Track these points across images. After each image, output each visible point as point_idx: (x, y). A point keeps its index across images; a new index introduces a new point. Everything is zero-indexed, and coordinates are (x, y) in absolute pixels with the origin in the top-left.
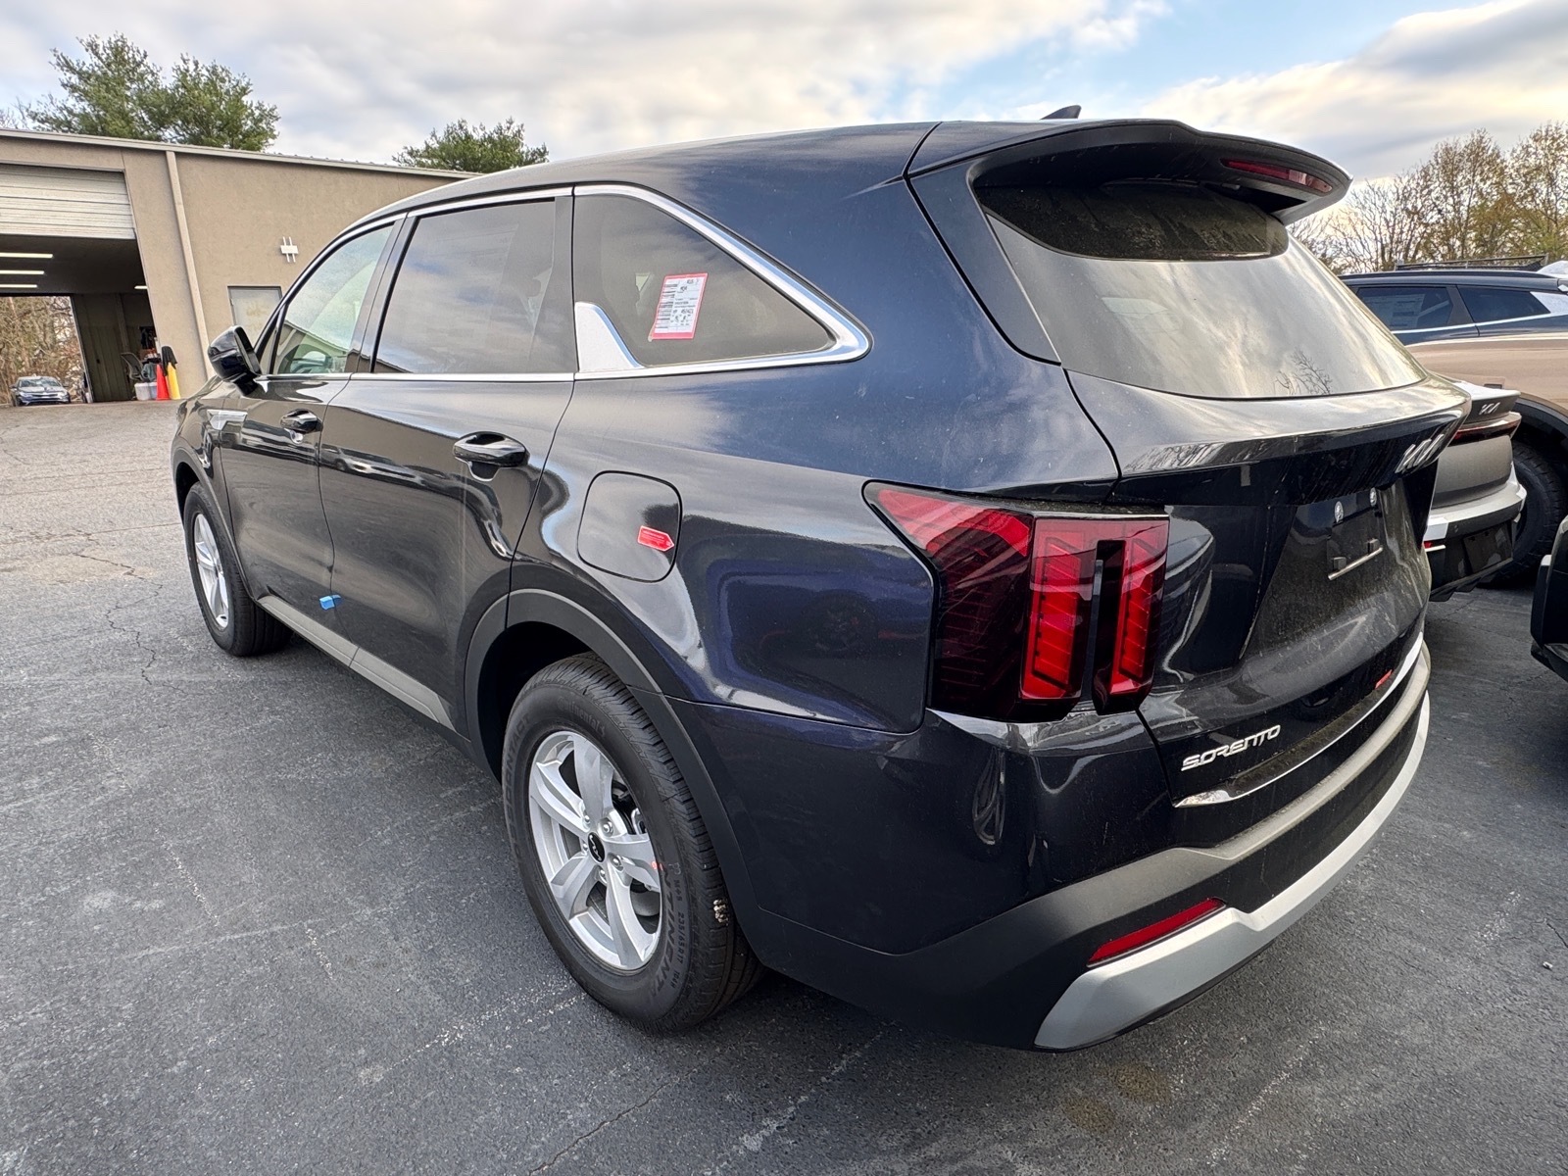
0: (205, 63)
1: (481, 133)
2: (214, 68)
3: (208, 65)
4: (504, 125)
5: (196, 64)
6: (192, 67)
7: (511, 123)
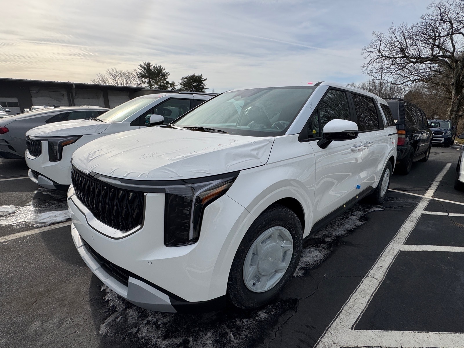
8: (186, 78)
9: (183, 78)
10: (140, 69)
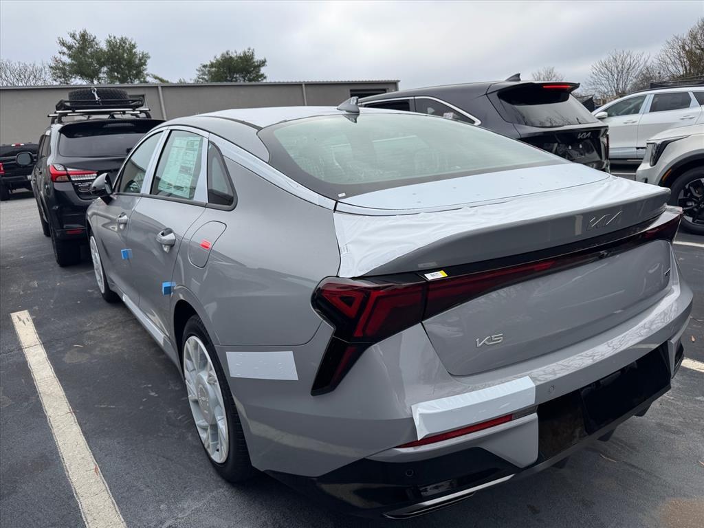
0: (118, 37)
1: (235, 54)
2: (122, 38)
3: (120, 37)
4: (246, 50)
5: (114, 37)
6: (112, 38)
7: (249, 49)
8: (212, 65)
9: (205, 66)
10: (64, 53)
